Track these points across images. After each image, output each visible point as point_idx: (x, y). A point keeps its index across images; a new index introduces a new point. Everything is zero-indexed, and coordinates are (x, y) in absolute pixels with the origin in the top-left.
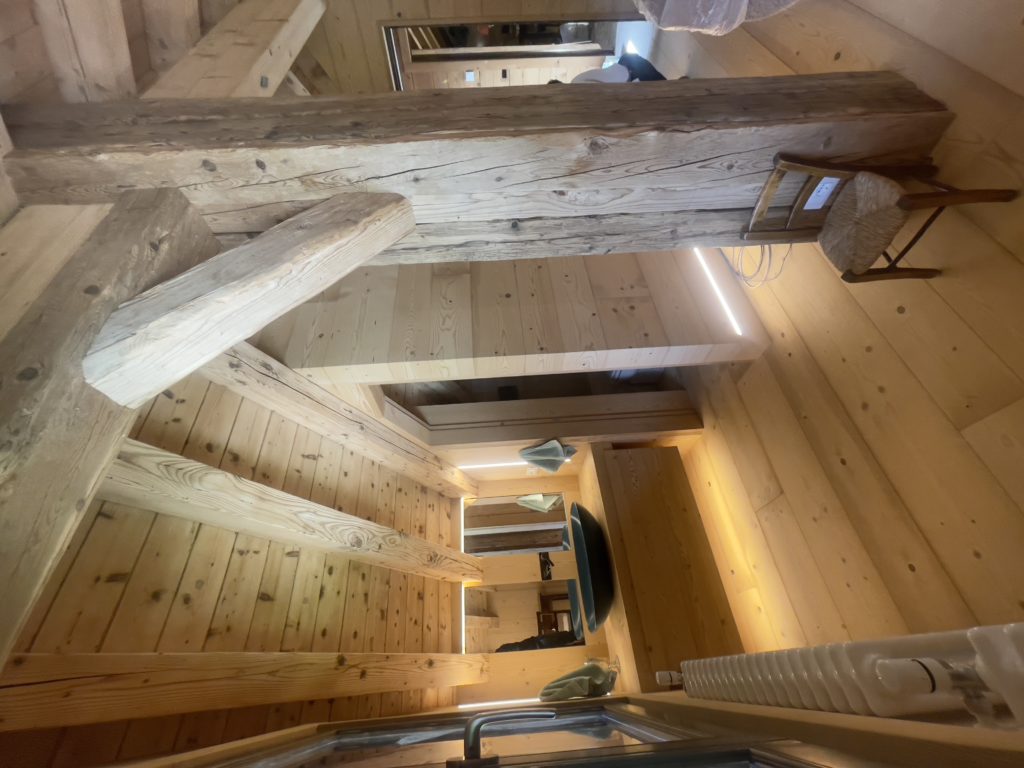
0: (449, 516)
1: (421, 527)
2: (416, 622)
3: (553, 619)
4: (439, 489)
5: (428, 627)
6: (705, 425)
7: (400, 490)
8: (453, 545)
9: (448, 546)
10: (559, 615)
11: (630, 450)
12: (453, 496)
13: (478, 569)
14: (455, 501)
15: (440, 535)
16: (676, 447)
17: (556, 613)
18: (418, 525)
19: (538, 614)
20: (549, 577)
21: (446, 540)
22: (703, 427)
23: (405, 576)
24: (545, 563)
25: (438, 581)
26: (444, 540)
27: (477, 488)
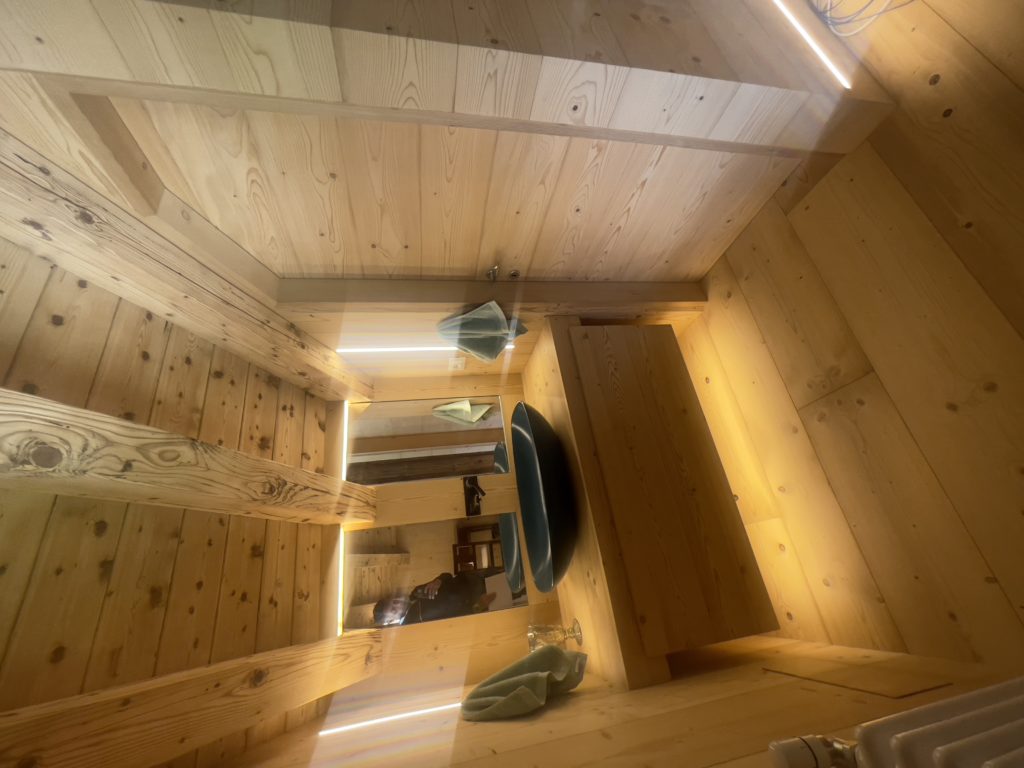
0: (322, 427)
1: (263, 439)
2: (244, 597)
3: (471, 551)
4: (303, 382)
5: (271, 601)
6: (709, 297)
7: (219, 375)
8: (326, 469)
9: (318, 470)
10: (477, 546)
11: (605, 327)
12: (330, 396)
13: (367, 503)
14: (333, 407)
15: (304, 454)
16: (670, 326)
17: (474, 545)
18: (258, 435)
19: (454, 547)
20: (477, 511)
21: (315, 461)
22: (705, 298)
23: (221, 522)
24: (472, 492)
25: (297, 524)
26: (312, 460)
27: (372, 387)
